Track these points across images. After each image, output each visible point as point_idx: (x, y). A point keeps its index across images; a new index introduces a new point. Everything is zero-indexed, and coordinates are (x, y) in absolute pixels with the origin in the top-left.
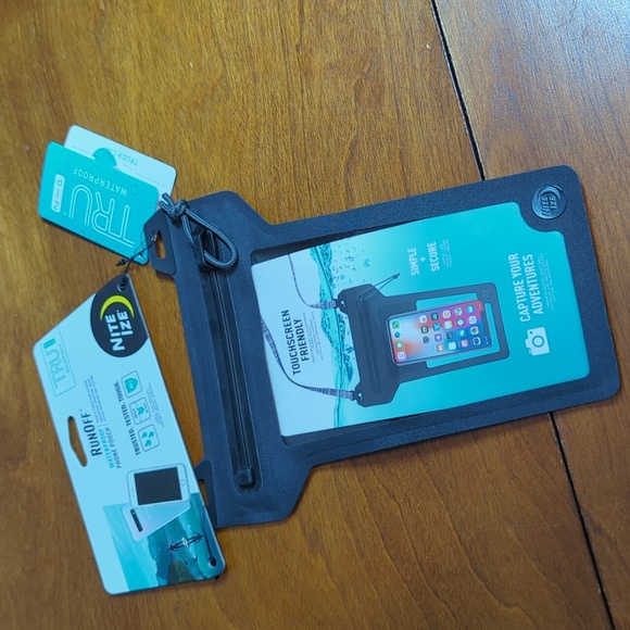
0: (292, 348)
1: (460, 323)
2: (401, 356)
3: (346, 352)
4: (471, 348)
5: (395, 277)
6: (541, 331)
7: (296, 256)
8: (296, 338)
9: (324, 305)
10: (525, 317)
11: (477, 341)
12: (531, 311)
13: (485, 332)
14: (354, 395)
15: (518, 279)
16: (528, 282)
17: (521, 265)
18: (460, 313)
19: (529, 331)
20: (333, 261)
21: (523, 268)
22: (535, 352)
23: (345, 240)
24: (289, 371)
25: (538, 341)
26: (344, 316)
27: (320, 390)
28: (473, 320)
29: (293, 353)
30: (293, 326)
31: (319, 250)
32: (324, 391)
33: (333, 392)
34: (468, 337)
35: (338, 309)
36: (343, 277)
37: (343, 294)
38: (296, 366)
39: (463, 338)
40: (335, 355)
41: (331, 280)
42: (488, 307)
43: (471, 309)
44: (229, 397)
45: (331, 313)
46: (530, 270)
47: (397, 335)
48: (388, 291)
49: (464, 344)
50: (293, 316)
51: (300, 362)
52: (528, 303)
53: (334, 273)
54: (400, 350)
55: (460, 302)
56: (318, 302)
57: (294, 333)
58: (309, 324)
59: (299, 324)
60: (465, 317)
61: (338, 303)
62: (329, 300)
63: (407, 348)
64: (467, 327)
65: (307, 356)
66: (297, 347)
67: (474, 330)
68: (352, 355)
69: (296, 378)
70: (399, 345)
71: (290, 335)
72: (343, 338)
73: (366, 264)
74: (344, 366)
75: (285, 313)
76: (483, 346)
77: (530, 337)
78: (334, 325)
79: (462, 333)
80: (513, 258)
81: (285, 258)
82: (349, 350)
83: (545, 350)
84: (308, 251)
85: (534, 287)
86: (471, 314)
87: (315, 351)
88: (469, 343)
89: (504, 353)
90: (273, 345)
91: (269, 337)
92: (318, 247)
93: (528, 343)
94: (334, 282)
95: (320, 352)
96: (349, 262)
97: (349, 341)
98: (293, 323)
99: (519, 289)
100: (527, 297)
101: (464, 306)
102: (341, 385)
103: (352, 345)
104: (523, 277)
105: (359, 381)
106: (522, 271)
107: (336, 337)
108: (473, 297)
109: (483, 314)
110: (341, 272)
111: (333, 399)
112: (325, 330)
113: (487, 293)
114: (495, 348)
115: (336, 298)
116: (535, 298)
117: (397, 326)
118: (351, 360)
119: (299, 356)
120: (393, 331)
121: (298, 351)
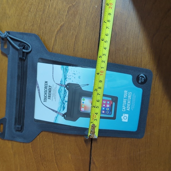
0: (46, 94)
1: (104, 105)
2: (82, 109)
3: (64, 102)
4: (105, 114)
5: (88, 85)
6: (127, 115)
7: (55, 66)
8: (48, 91)
9: (61, 85)
10: (124, 110)
11: (107, 112)
12: (126, 109)
13: (111, 110)
14: (63, 115)
15: (125, 98)
16: (128, 100)
17: (127, 95)
18: (105, 103)
19: (123, 114)
20: (68, 72)
21: (128, 96)
22: (123, 120)
23: (74, 67)
24: (43, 100)
25: (125, 118)
26: (67, 91)
27: (52, 110)
28: (108, 106)
29: (46, 95)
30: (48, 87)
31: (64, 67)
32: (53, 110)
33: (56, 112)
34: (105, 110)
35: (66, 88)
36: (70, 79)
37: (69, 84)
38: (45, 100)
39: (103, 110)
40: (60, 101)
41: (66, 78)
42: (114, 103)
43: (108, 103)
44: (19, 101)
45: (63, 88)
46: (130, 97)
47: (83, 103)
48: (84, 88)
49: (103, 112)
50: (49, 84)
51: (47, 99)
52: (126, 106)
53: (67, 77)
54: (83, 107)
55: (106, 99)
56: (59, 83)
57: (48, 89)
58: (54, 89)
59: (50, 87)
60: (106, 104)
61: (66, 86)
62: (63, 84)
63: (85, 107)
64: (106, 107)
65: (50, 98)
66: (48, 94)
67: (107, 109)
68: (66, 103)
69: (44, 103)
70: (83, 106)
71: (46, 89)
72: (65, 97)
73: (79, 77)
74: (62, 106)
75: (46, 82)
76: (109, 114)
77: (123, 116)
78: (63, 92)
79: (104, 109)
80: (126, 92)
81: (51, 65)
82: (66, 101)
83: (127, 121)
84: (60, 66)
85: (129, 102)
86: (108, 104)
87: (53, 98)
88: (105, 112)
89: (114, 118)
90: (39, 90)
91: (38, 87)
92: (64, 66)
93: (122, 117)
94: (67, 79)
95: (55, 98)
96: (73, 75)
97: (66, 99)
98: (48, 86)
99: (125, 101)
100: (126, 104)
101: (107, 101)
102: (60, 111)
103: (67, 100)
104: (127, 98)
105: (66, 112)
106: (127, 96)
107: (62, 96)
108: (110, 99)
109: (112, 105)
110: (70, 77)
111: (56, 114)
112: (59, 92)
113: (115, 99)
114: (112, 116)
115: (66, 84)
116: (129, 106)
117: (84, 100)
118: (65, 105)
119: (47, 97)
120: (82, 101)
121: (48, 95)
